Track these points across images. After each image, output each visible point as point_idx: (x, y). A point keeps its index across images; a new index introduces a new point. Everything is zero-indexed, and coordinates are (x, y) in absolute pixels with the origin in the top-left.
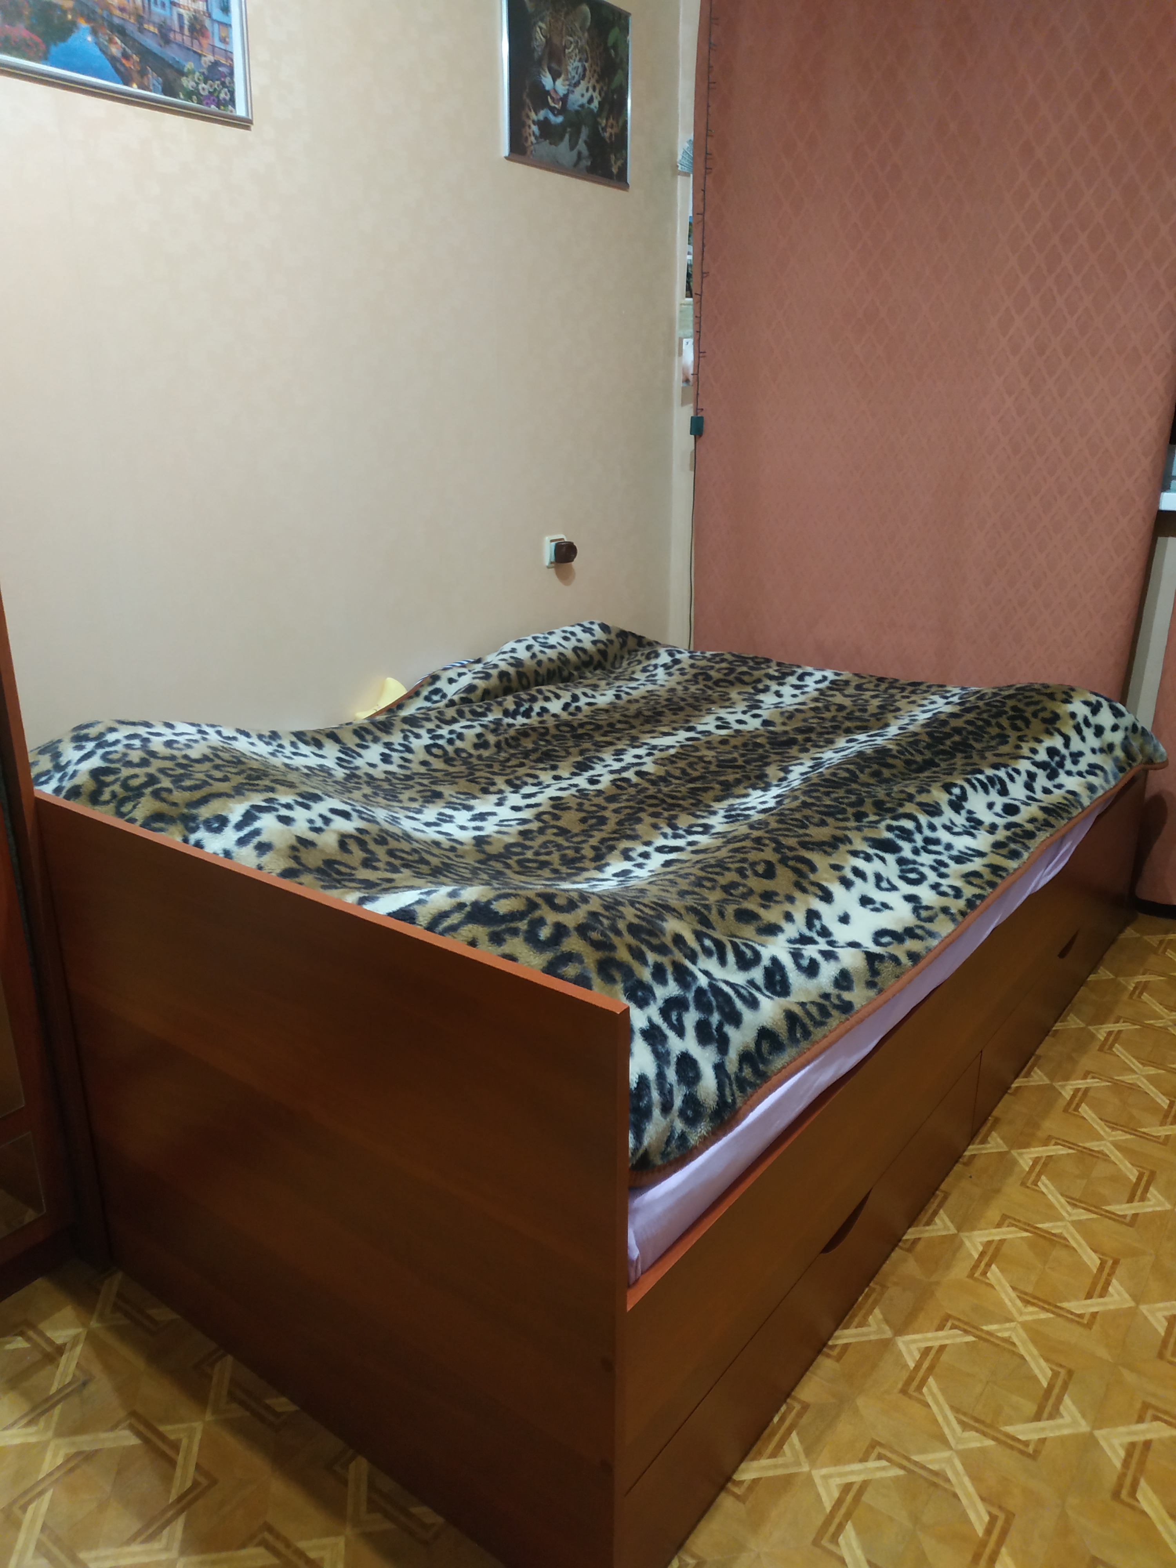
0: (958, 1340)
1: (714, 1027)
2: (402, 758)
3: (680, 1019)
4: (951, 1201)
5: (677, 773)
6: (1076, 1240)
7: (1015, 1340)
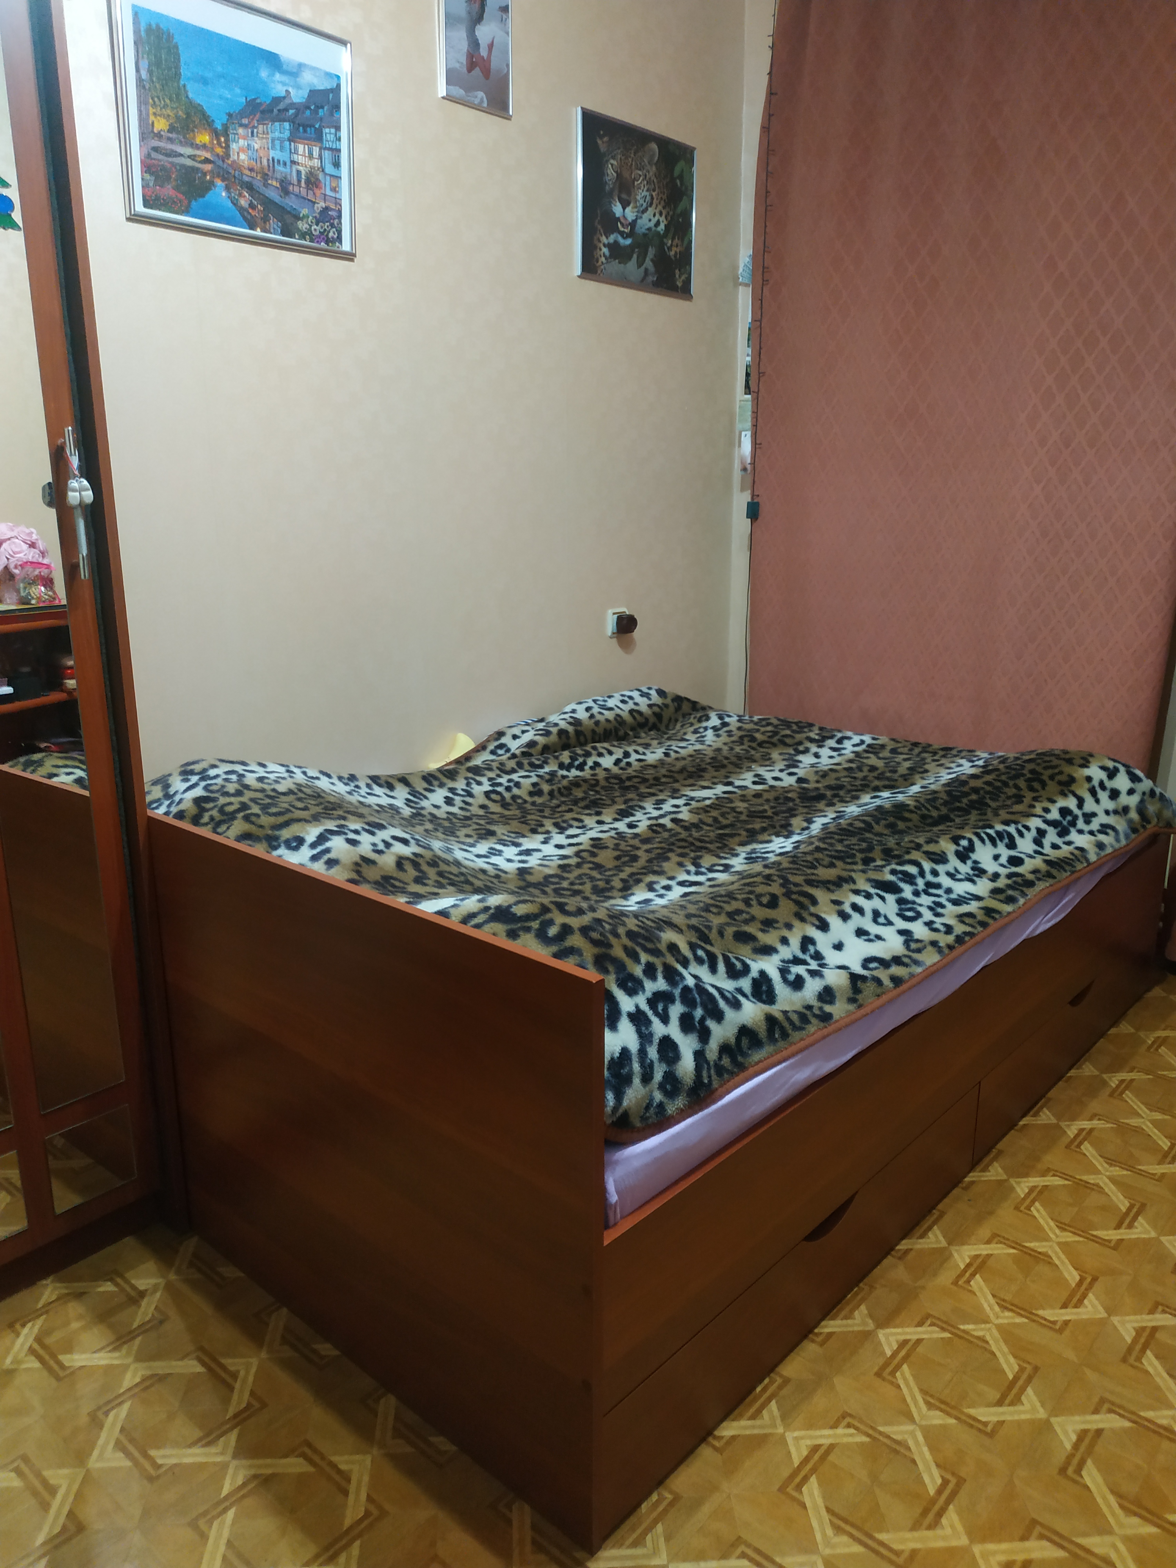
0: (935, 1336)
1: (697, 1019)
2: (464, 801)
3: (665, 1010)
4: (947, 1218)
5: (710, 821)
6: (1060, 1259)
7: (988, 1338)
